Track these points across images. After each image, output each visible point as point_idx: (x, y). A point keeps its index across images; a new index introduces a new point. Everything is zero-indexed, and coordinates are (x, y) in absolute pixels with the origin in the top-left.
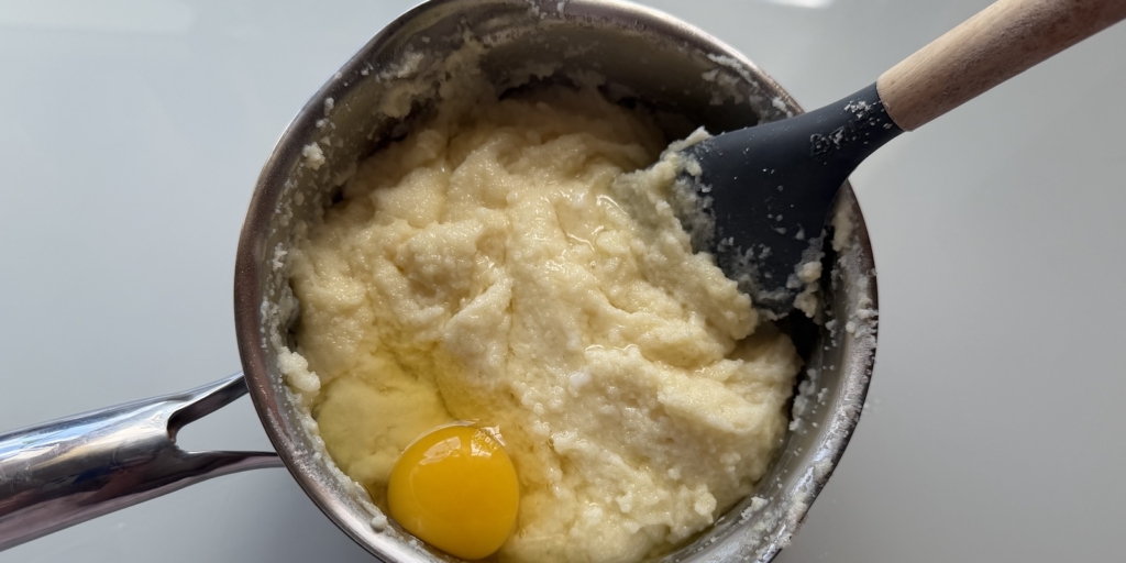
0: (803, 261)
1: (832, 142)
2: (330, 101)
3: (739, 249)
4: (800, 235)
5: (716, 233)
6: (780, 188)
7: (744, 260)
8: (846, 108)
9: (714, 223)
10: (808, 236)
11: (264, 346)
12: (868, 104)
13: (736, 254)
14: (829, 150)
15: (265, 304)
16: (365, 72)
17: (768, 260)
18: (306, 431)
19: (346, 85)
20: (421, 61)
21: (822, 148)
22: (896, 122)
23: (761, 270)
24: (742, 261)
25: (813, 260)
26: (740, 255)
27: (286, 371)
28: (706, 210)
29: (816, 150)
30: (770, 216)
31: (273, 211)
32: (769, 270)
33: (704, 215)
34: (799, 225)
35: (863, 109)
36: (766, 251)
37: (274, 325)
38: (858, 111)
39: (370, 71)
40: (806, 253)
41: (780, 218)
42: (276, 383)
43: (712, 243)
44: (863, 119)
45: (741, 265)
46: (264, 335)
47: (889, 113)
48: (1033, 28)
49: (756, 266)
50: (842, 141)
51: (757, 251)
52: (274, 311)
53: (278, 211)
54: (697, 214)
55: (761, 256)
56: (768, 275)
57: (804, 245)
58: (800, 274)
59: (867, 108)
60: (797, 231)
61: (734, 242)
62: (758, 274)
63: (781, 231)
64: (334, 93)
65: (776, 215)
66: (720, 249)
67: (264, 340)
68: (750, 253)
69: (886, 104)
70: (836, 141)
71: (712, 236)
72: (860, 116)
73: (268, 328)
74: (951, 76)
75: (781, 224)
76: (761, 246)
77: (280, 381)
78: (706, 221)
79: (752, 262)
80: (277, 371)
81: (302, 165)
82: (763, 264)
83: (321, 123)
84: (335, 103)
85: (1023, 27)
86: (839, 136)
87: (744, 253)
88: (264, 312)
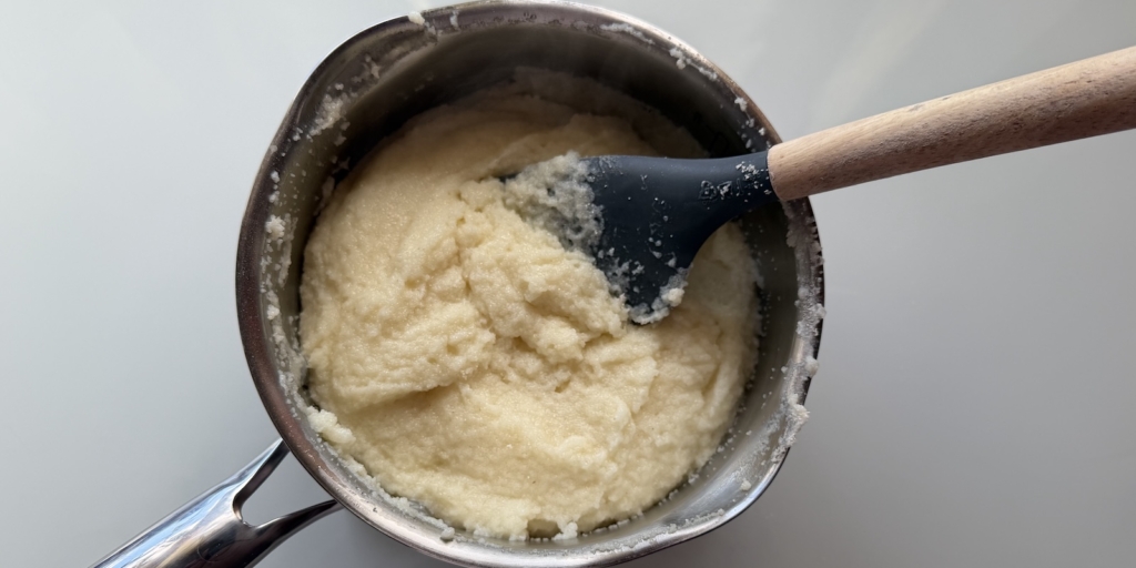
0: (669, 285)
1: (719, 192)
2: (275, 175)
3: (617, 261)
4: (672, 263)
5: (601, 241)
6: (666, 218)
7: (619, 271)
8: (738, 167)
9: (601, 232)
10: (678, 265)
11: (296, 415)
12: (756, 168)
13: (613, 264)
14: (714, 198)
15: (282, 377)
16: (296, 138)
17: (639, 276)
18: (356, 475)
19: (284, 155)
20: (342, 108)
21: (709, 195)
22: (775, 190)
23: (632, 284)
24: (617, 272)
25: (678, 286)
26: (616, 266)
27: (320, 430)
28: (596, 219)
29: (703, 195)
30: (651, 239)
31: (259, 292)
32: (639, 286)
33: (594, 222)
34: (673, 253)
35: (752, 172)
36: (640, 269)
37: (295, 392)
38: (747, 173)
39: (301, 135)
40: (674, 279)
41: (659, 243)
42: (317, 444)
43: (595, 249)
44: (749, 181)
45: (615, 274)
46: (292, 406)
47: (772, 182)
48: (906, 146)
49: (628, 279)
50: (726, 194)
51: (632, 267)
52: (290, 380)
53: (263, 291)
54: (588, 220)
55: (634, 272)
56: (636, 290)
57: (673, 271)
58: (664, 297)
59: (755, 172)
60: (671, 257)
61: (615, 252)
62: (628, 286)
63: (657, 254)
64: (276, 166)
65: (655, 240)
66: (601, 255)
67: (293, 410)
68: (626, 266)
69: (771, 173)
70: (722, 193)
71: (596, 243)
72: (747, 177)
73: (292, 397)
74: (831, 166)
75: (658, 249)
76: (636, 263)
77: (320, 440)
78: (594, 229)
79: (625, 274)
80: (313, 432)
81: (269, 241)
82: (634, 279)
83: (273, 198)
84: (279, 174)
85: (899, 143)
86: (726, 189)
87: (620, 264)
88: (284, 386)
